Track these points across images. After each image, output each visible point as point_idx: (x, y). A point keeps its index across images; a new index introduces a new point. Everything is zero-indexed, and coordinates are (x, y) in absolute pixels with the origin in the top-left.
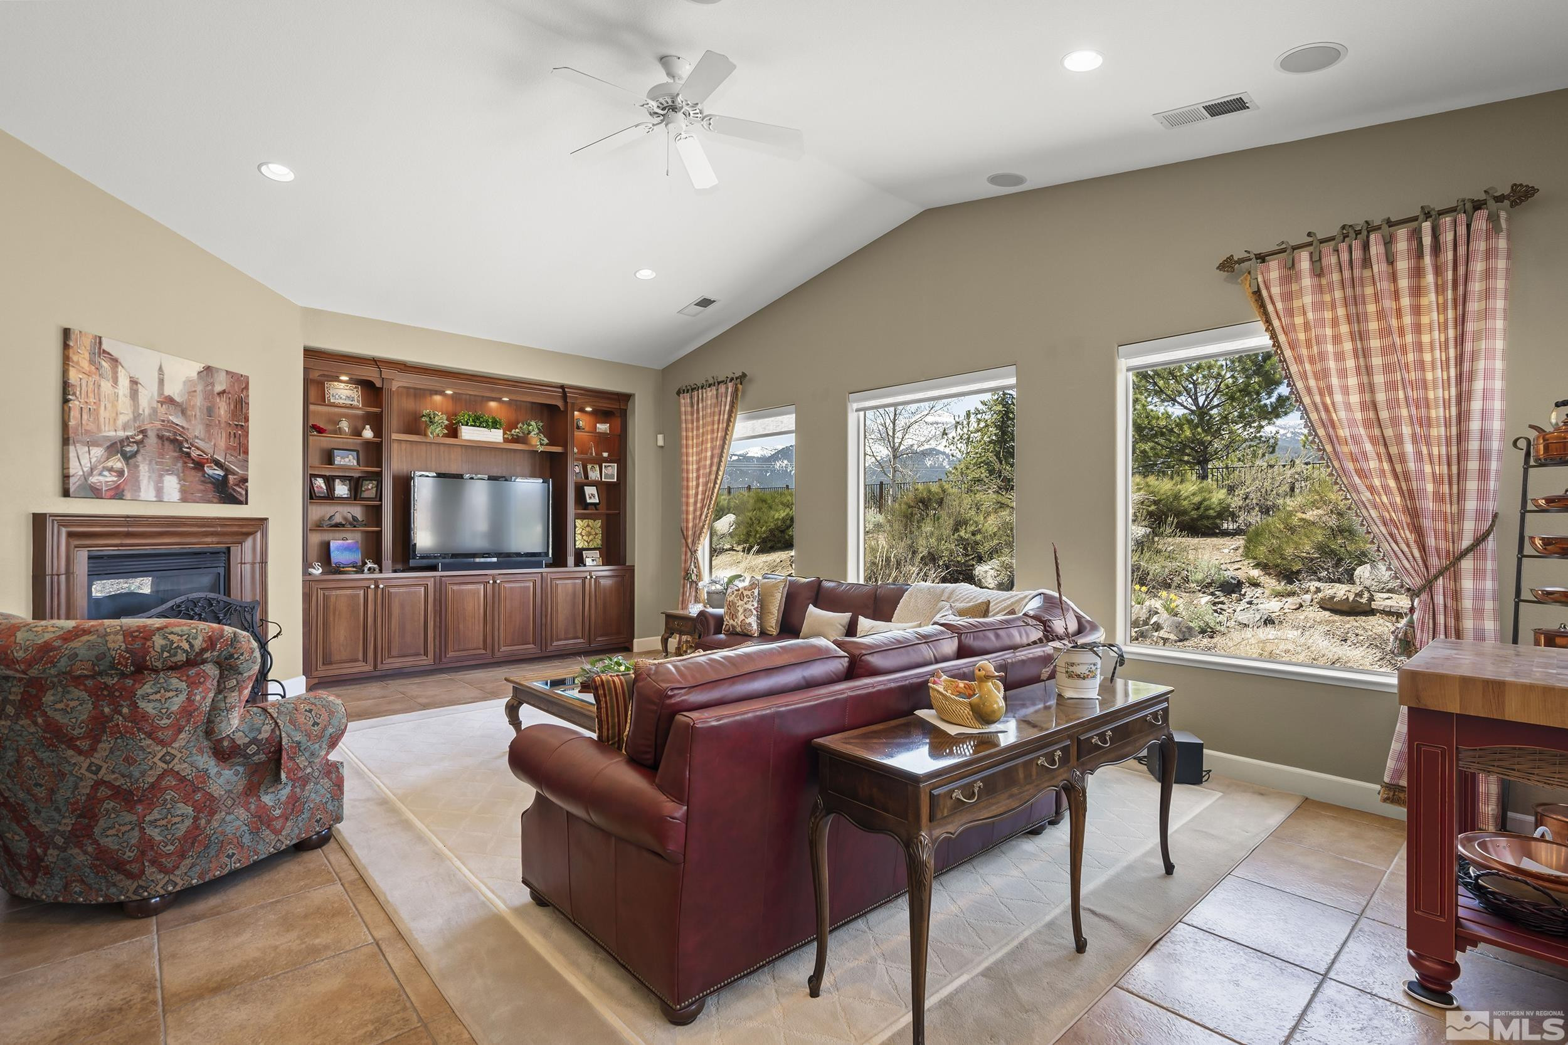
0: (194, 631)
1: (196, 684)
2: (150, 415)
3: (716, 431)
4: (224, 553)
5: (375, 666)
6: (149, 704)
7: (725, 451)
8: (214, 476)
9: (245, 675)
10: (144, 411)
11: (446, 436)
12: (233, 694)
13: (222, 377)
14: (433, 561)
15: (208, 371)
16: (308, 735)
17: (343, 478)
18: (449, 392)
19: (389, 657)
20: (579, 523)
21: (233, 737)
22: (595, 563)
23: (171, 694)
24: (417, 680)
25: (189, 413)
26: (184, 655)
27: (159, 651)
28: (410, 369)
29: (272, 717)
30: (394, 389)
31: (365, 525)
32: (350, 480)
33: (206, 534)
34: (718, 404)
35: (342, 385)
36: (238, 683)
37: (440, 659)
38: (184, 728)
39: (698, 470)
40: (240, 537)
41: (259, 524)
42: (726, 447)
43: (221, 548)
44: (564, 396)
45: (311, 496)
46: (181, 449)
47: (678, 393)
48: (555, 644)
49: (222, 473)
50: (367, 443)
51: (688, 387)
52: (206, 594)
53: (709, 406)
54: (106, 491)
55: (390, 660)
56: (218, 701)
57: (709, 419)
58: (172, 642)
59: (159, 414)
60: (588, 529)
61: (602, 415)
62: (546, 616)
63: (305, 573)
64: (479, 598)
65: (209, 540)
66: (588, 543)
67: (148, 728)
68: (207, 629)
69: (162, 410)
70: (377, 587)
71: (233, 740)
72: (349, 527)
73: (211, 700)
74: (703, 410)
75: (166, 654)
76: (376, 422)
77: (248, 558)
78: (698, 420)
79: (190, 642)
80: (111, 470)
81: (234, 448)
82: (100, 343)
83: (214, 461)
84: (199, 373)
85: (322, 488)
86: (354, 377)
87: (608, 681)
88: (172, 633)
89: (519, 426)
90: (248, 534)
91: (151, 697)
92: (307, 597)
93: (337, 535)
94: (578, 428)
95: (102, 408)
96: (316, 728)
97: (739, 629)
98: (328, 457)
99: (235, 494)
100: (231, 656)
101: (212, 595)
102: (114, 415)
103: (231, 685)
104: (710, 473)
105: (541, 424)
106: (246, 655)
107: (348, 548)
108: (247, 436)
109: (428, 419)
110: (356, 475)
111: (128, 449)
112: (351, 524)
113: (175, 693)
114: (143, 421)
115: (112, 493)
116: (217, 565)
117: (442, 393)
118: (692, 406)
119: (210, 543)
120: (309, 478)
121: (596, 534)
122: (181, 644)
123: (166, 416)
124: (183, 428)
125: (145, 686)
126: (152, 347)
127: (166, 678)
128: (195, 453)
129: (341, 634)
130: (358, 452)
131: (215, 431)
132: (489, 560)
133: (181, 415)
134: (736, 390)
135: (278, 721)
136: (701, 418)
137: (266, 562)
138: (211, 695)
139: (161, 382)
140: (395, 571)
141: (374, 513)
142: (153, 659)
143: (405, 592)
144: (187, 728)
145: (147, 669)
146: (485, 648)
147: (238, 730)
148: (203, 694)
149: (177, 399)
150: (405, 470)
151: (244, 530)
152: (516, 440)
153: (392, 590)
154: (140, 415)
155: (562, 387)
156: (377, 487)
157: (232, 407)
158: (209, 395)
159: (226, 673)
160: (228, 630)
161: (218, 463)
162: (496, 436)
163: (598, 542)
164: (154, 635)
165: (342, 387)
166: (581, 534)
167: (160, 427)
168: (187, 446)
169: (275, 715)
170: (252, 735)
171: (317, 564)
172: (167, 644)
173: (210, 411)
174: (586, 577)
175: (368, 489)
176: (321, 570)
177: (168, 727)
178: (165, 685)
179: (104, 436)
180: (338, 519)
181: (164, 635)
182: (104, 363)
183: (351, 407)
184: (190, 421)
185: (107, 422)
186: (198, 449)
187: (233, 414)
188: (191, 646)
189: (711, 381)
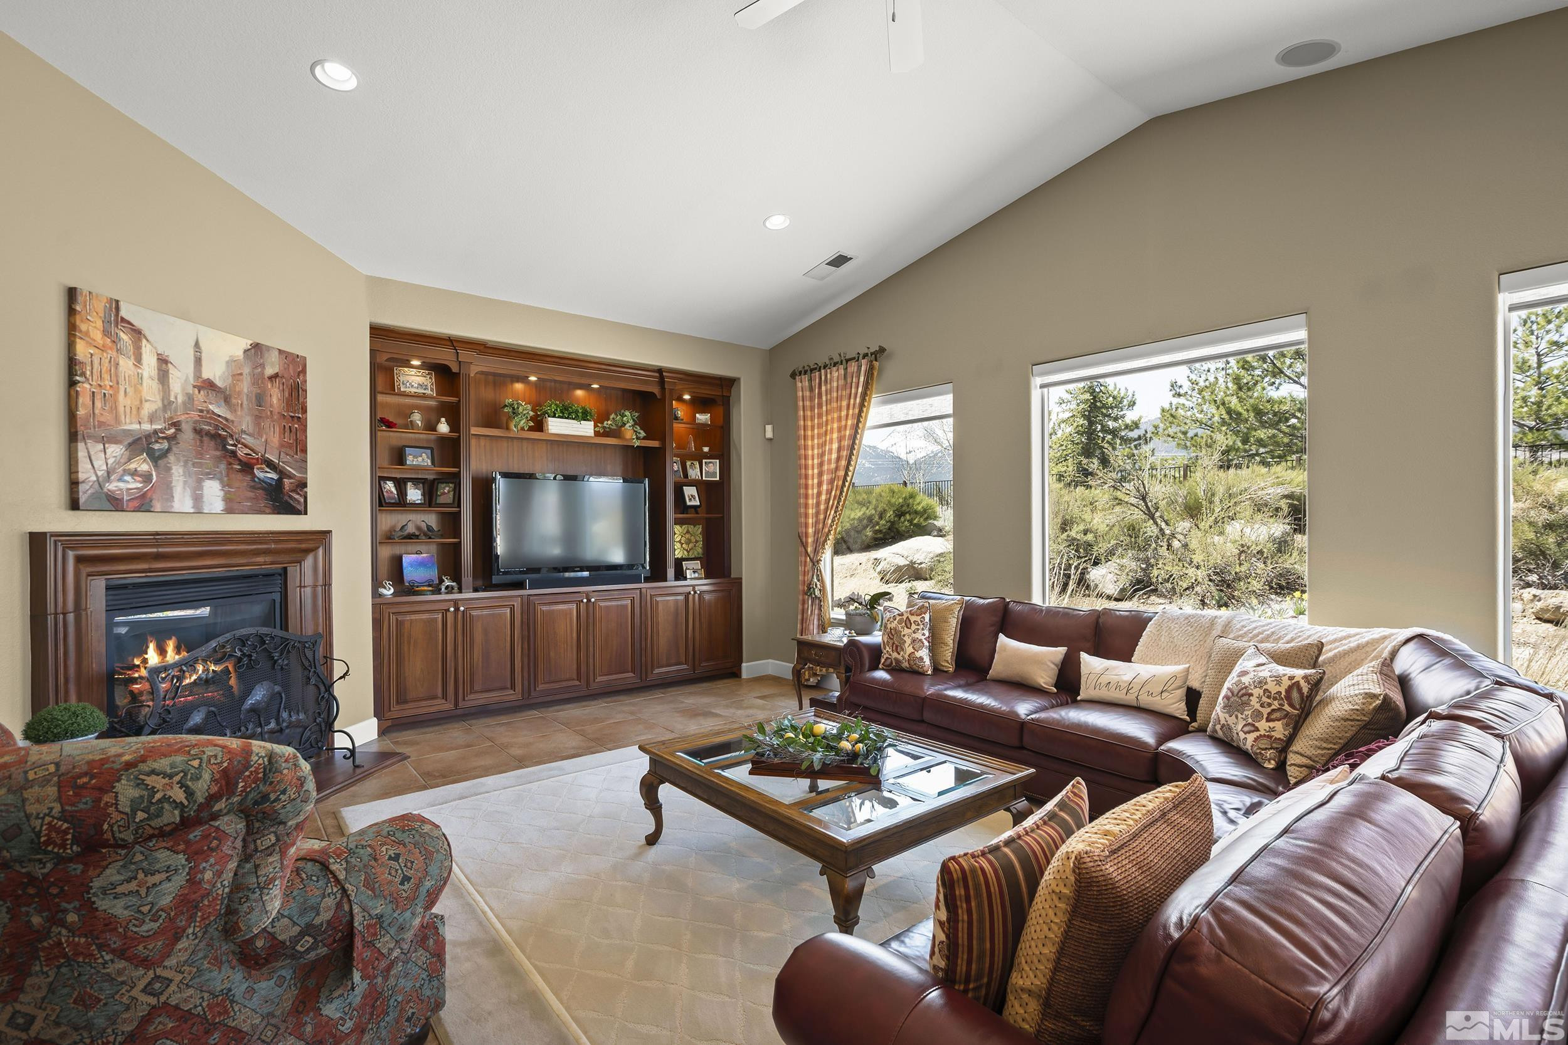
0: (196, 763)
1: (204, 852)
2: (184, 403)
3: (844, 418)
4: (280, 575)
5: (456, 704)
6: (116, 901)
7: (857, 442)
8: (266, 480)
9: (290, 823)
10: (176, 398)
11: (531, 429)
12: (271, 859)
13: (274, 357)
14: (520, 577)
15: (256, 349)
16: (395, 900)
17: (416, 481)
18: (533, 378)
19: (471, 693)
20: (677, 529)
21: (273, 930)
22: (696, 575)
23: (157, 878)
24: (504, 719)
25: (234, 401)
26: (177, 812)
27: (128, 810)
28: (491, 351)
29: (337, 881)
30: (472, 375)
31: (442, 537)
32: (423, 483)
33: (257, 553)
34: (847, 385)
35: (413, 371)
36: (278, 840)
37: (529, 695)
38: (184, 931)
39: (821, 465)
40: (299, 555)
41: (322, 538)
42: (858, 436)
43: (276, 568)
44: (662, 382)
45: (380, 502)
46: (224, 447)
47: (793, 375)
48: (656, 671)
49: (275, 476)
50: (443, 439)
51: (806, 368)
52: (257, 628)
53: (835, 389)
54: (128, 501)
55: (472, 696)
56: (243, 875)
57: (834, 405)
58: (153, 791)
59: (196, 402)
60: (687, 536)
61: (701, 403)
62: (646, 639)
63: (376, 594)
64: (571, 619)
65: (260, 559)
66: (688, 552)
67: (116, 943)
68: (220, 755)
69: (199, 396)
70: (457, 609)
71: (272, 936)
72: (423, 539)
73: (231, 875)
74: (826, 395)
75: (140, 815)
76: (453, 414)
77: (308, 580)
78: (820, 406)
79: (187, 787)
80: (134, 473)
81: (290, 446)
82: (118, 309)
83: (266, 461)
84: (246, 351)
85: (392, 492)
86: (427, 360)
87: (973, 870)
88: (153, 772)
89: (612, 417)
90: (307, 551)
91: (120, 889)
92: (377, 624)
93: (410, 548)
94: (676, 418)
95: (122, 393)
96: (406, 887)
97: (905, 665)
98: (399, 457)
99: (291, 502)
100: (265, 797)
101: (264, 630)
102: (138, 403)
103: (267, 843)
104: (837, 469)
105: (637, 414)
106: (291, 792)
107: (422, 564)
108: (305, 431)
109: (511, 410)
110: (431, 477)
111: (156, 446)
112: (425, 535)
113: (164, 876)
114: (176, 410)
115: (136, 504)
116: (271, 590)
117: (523, 379)
118: (811, 389)
119: (262, 563)
120: (378, 481)
121: (697, 542)
122: (169, 793)
123: (205, 405)
124: (227, 420)
125: (108, 872)
126: (185, 316)
127: (147, 853)
128: (241, 452)
129: (417, 666)
130: (432, 449)
131: (266, 424)
132: (579, 574)
133: (223, 404)
134: (871, 368)
135: (347, 886)
136: (824, 404)
137: (330, 585)
138: (232, 865)
139: (198, 361)
140: (476, 590)
141: (452, 522)
142: (115, 828)
143: (490, 615)
144: (190, 931)
145: (106, 845)
146: (579, 679)
147: (280, 915)
148: (217, 867)
149: (219, 383)
150: (484, 471)
151: (303, 546)
152: (607, 433)
153: (474, 613)
154: (170, 403)
155: (660, 371)
156: (454, 490)
157: (287, 394)
158: (258, 379)
159: (257, 825)
160: (260, 747)
161: (270, 465)
162: (586, 429)
163: (699, 550)
164: (119, 780)
165: (413, 373)
166: (680, 542)
167: (198, 418)
168: (231, 442)
169: (342, 877)
170: (303, 922)
171: (388, 583)
172: (142, 797)
173: (260, 399)
174: (690, 593)
175: (444, 493)
176: (392, 590)
177: (156, 935)
178: (145, 864)
179: (124, 430)
180: (411, 529)
181: (137, 778)
182: (122, 335)
183: (424, 396)
184: (235, 411)
185: (128, 410)
186: (246, 446)
187: (287, 404)
188: (190, 793)
189: (836, 359)
